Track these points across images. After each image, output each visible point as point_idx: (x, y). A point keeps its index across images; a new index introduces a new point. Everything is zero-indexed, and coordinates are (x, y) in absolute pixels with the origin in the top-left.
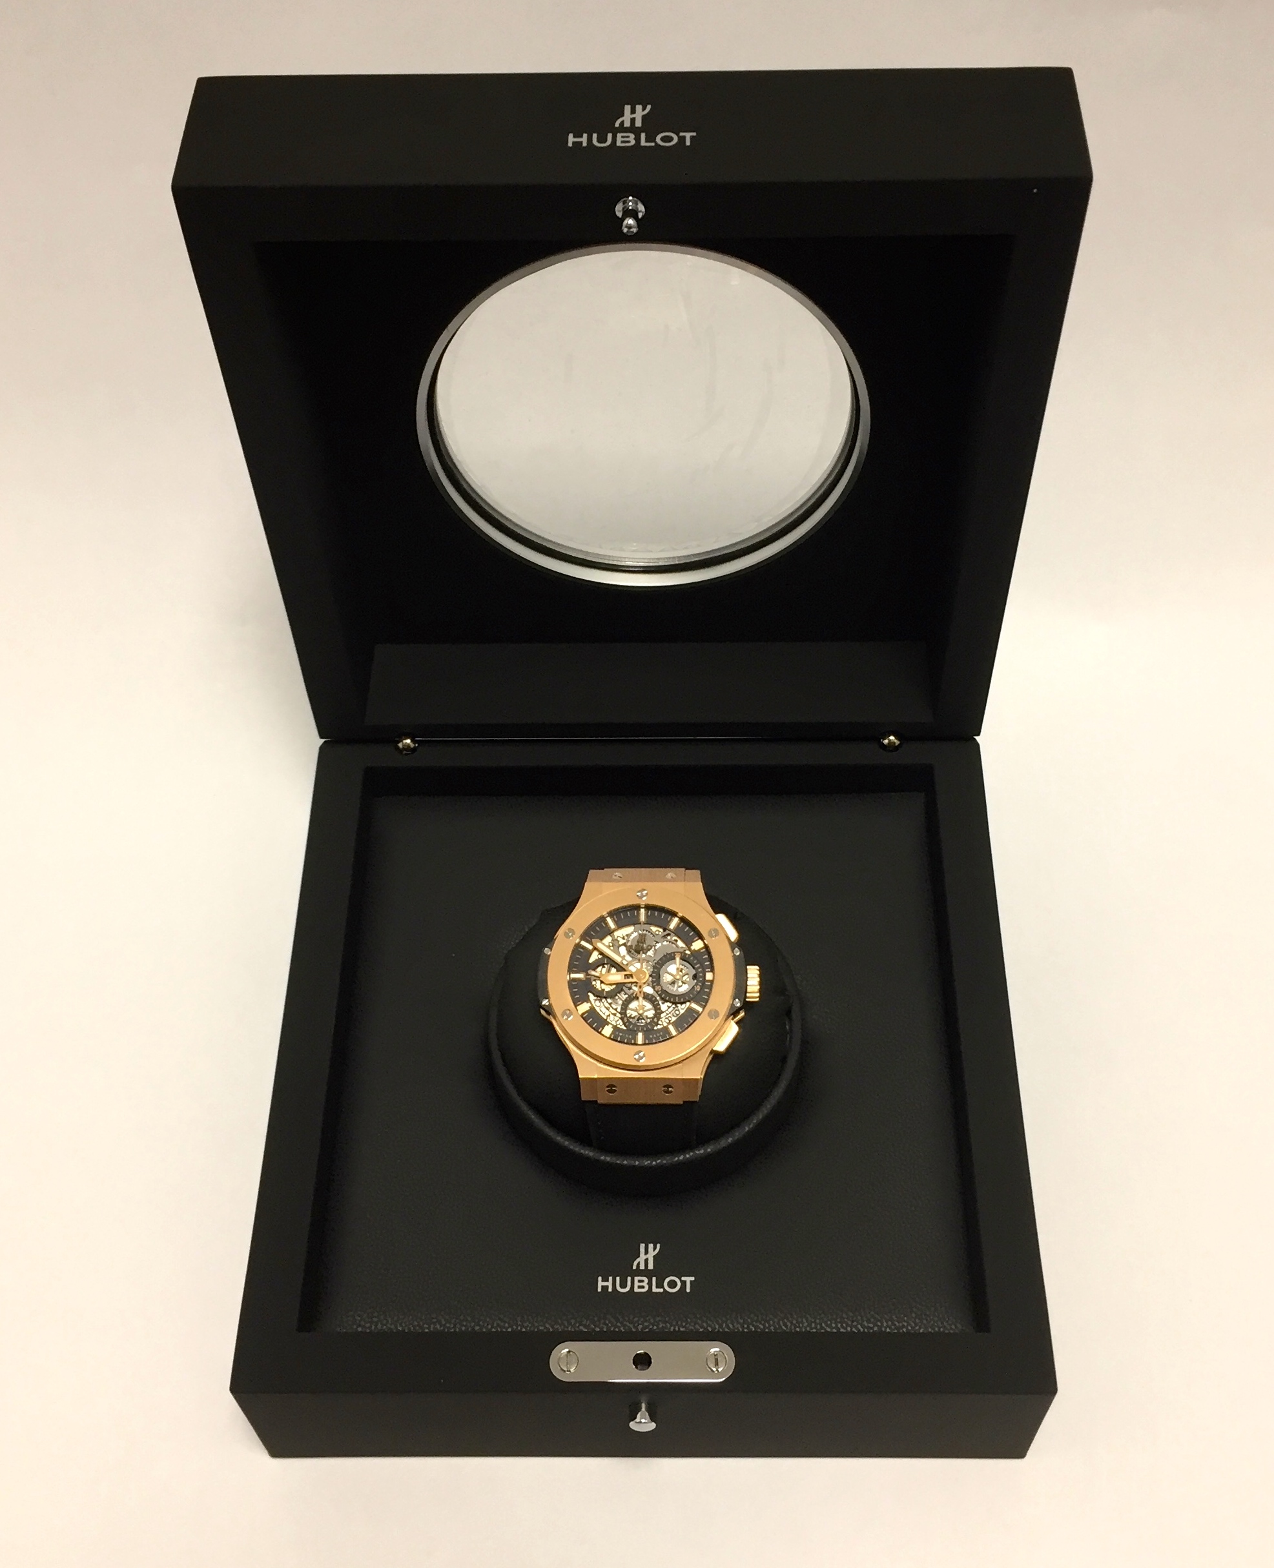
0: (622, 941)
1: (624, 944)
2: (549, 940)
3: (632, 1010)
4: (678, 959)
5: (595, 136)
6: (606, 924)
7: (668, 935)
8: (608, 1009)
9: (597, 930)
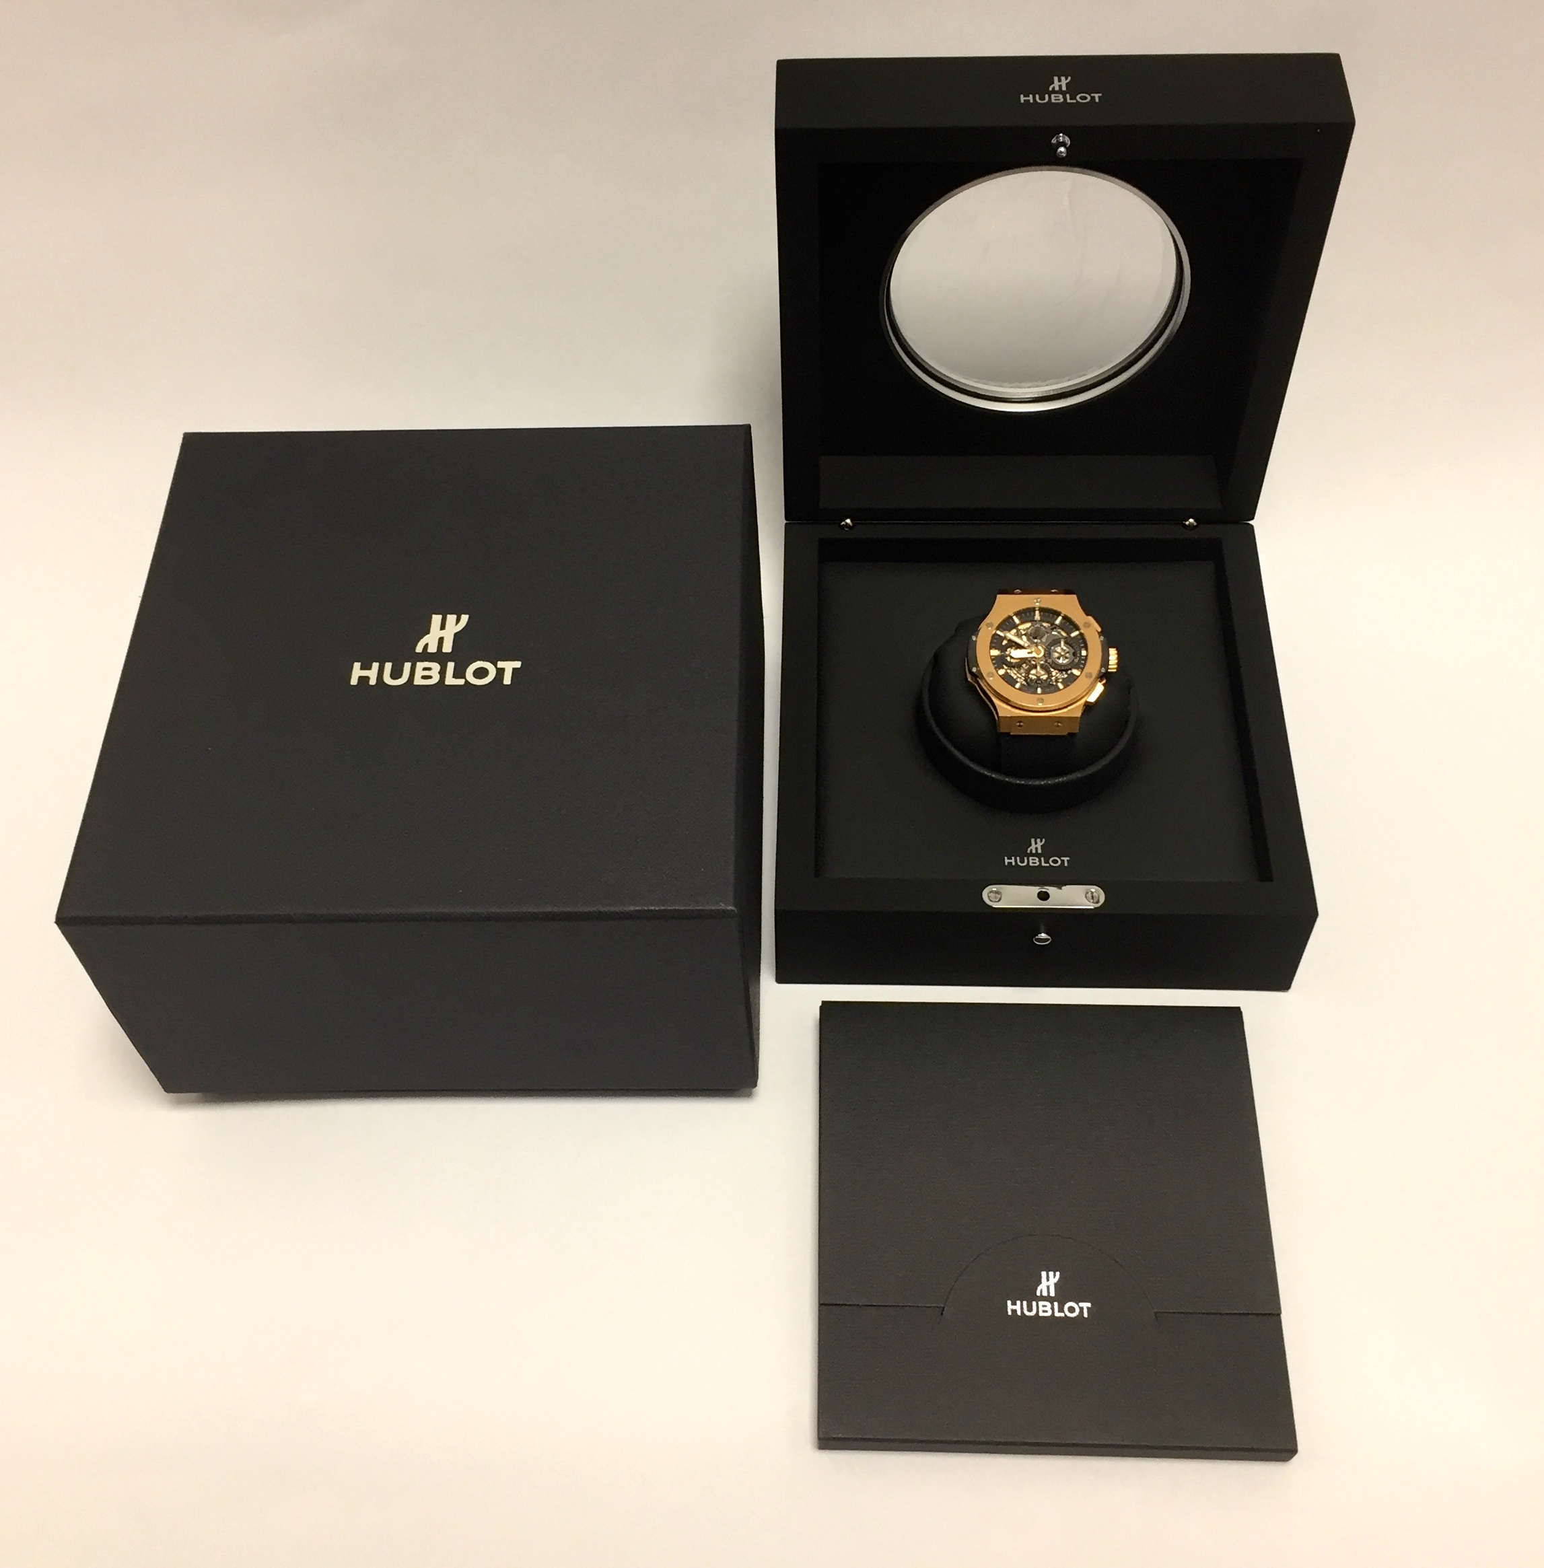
0: (1023, 633)
1: (1025, 635)
2: (976, 631)
3: (1032, 674)
4: (1062, 643)
5: (1037, 96)
6: (1013, 620)
7: (1055, 628)
8: (1015, 674)
9: (1007, 624)
